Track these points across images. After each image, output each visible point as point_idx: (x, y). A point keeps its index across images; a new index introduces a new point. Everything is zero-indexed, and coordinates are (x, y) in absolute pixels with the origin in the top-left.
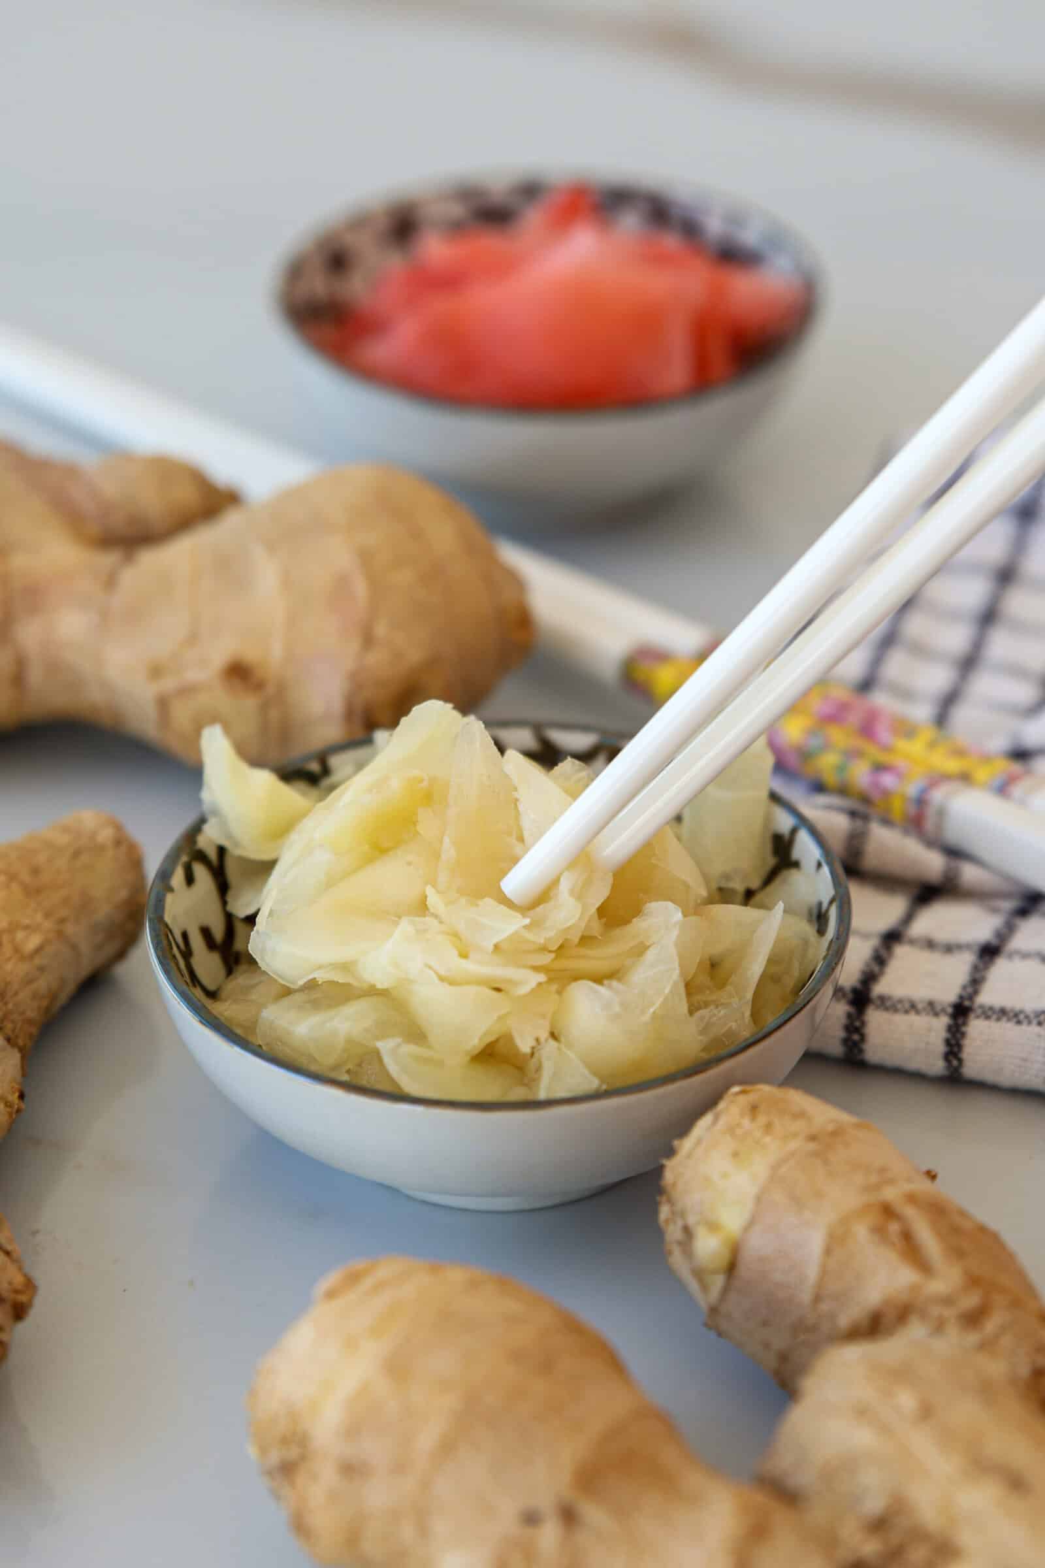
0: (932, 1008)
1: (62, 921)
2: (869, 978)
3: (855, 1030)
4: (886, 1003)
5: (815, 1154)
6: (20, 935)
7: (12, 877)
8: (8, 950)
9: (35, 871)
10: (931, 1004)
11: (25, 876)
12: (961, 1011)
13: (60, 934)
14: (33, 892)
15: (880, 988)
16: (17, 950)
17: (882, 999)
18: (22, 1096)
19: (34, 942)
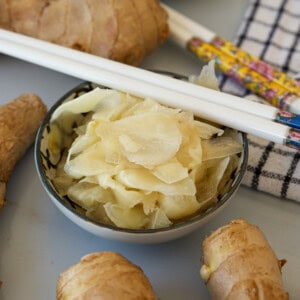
0: (279, 177)
1: (21, 136)
2: (261, 164)
3: (255, 181)
4: (266, 174)
5: (242, 257)
6: (7, 144)
7: (6, 123)
8: (3, 149)
9: (13, 119)
10: (279, 175)
11: (10, 121)
12: (288, 179)
13: (20, 140)
14: (11, 127)
15: (264, 168)
16: (6, 149)
17: (265, 172)
18: (5, 200)
19: (12, 145)
